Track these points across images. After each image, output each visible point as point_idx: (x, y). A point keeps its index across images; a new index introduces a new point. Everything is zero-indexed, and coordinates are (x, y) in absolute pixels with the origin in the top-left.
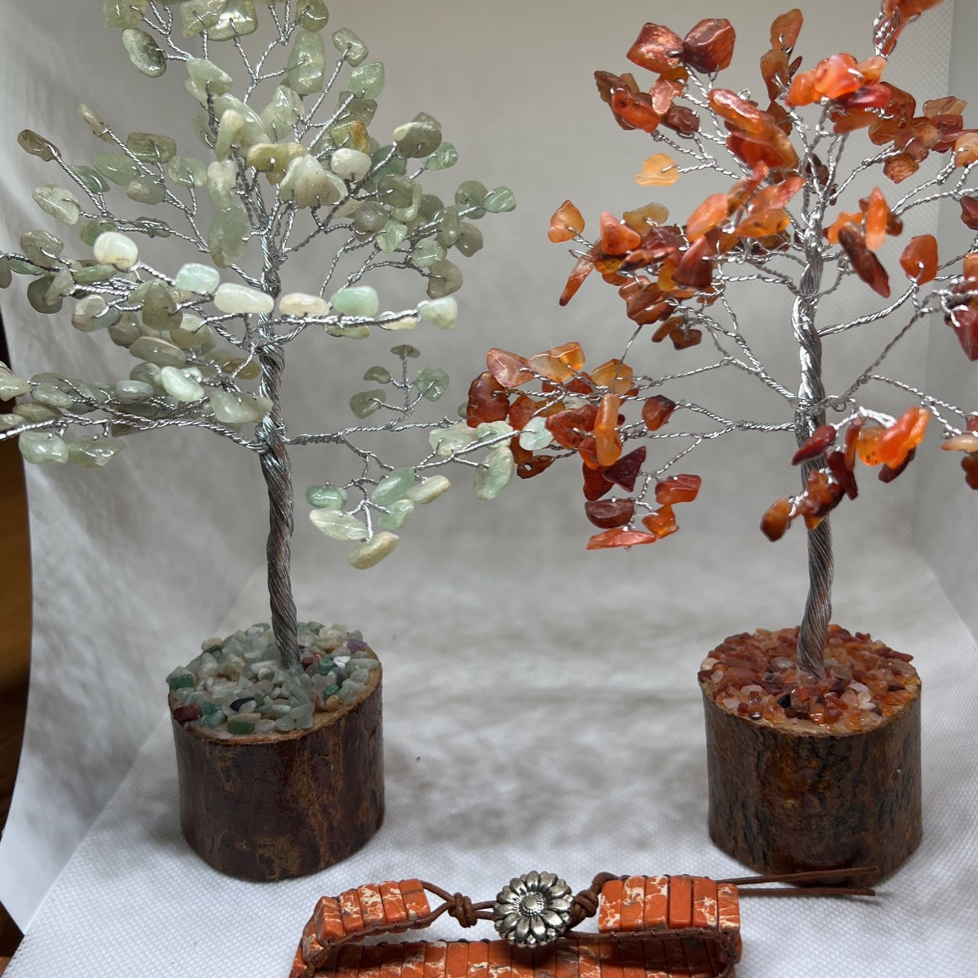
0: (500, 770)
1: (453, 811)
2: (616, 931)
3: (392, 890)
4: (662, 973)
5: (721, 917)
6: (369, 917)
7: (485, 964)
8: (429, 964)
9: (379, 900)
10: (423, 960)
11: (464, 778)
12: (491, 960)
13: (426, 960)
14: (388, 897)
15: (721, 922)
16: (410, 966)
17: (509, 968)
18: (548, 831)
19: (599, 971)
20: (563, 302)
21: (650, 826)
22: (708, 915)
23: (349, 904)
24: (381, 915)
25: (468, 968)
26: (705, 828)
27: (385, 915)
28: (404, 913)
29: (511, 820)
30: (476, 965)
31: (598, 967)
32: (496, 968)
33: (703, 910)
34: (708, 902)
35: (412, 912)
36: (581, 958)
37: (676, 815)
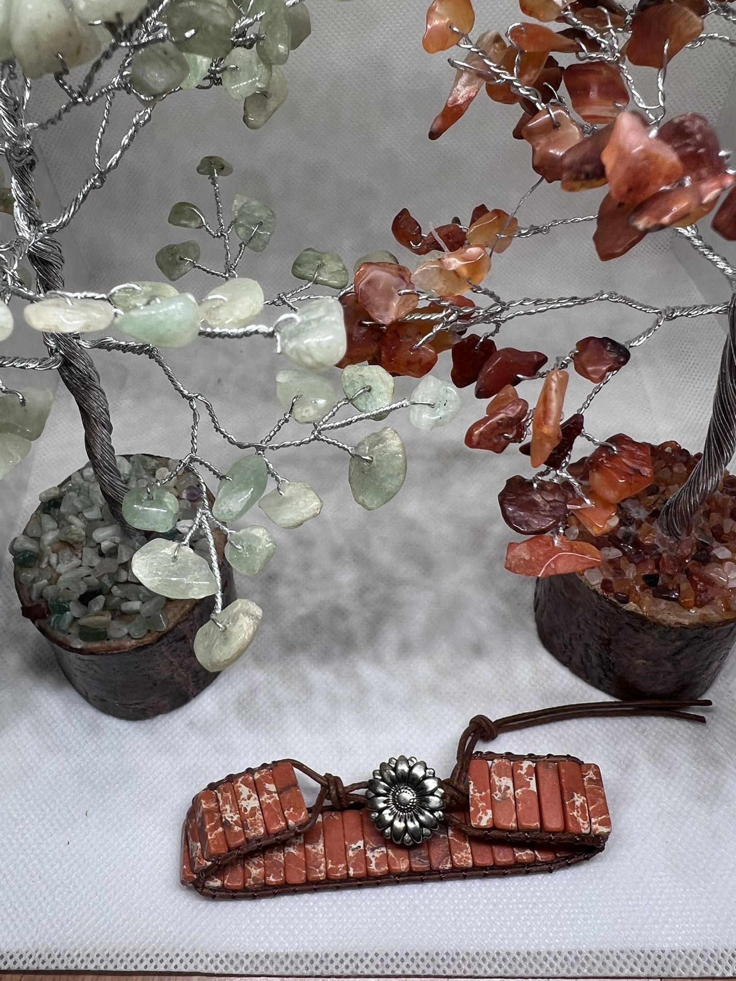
0: (336, 554)
1: (302, 611)
2: (489, 830)
3: (267, 786)
4: (529, 852)
5: (593, 820)
6: (252, 834)
7: (361, 843)
8: (309, 847)
9: (256, 804)
10: (302, 841)
11: (306, 566)
12: (367, 839)
13: (305, 843)
14: (264, 797)
15: (594, 827)
16: (291, 850)
17: (384, 849)
18: (391, 636)
19: (469, 851)
20: (434, 135)
21: (483, 624)
22: (581, 821)
23: (228, 807)
24: (262, 830)
25: (346, 849)
26: (533, 625)
27: (266, 829)
28: (283, 824)
29: (356, 623)
30: (354, 846)
31: (467, 845)
32: (373, 850)
33: (575, 813)
34: (579, 800)
35: (291, 822)
36: (450, 832)
37: (503, 608)
